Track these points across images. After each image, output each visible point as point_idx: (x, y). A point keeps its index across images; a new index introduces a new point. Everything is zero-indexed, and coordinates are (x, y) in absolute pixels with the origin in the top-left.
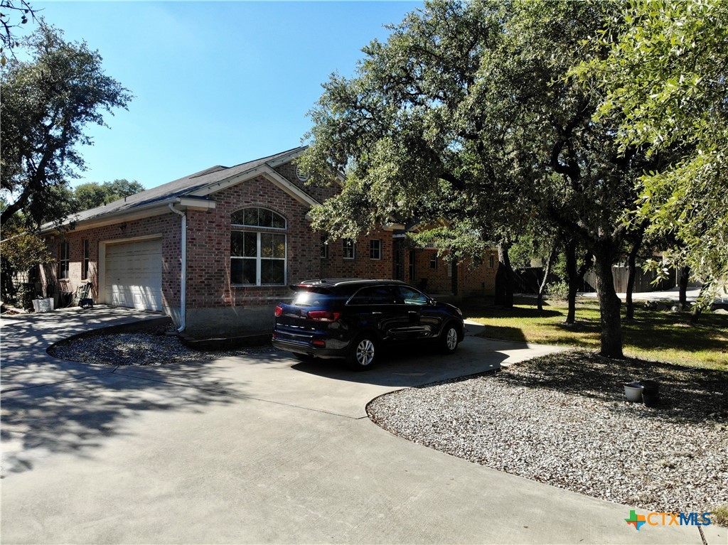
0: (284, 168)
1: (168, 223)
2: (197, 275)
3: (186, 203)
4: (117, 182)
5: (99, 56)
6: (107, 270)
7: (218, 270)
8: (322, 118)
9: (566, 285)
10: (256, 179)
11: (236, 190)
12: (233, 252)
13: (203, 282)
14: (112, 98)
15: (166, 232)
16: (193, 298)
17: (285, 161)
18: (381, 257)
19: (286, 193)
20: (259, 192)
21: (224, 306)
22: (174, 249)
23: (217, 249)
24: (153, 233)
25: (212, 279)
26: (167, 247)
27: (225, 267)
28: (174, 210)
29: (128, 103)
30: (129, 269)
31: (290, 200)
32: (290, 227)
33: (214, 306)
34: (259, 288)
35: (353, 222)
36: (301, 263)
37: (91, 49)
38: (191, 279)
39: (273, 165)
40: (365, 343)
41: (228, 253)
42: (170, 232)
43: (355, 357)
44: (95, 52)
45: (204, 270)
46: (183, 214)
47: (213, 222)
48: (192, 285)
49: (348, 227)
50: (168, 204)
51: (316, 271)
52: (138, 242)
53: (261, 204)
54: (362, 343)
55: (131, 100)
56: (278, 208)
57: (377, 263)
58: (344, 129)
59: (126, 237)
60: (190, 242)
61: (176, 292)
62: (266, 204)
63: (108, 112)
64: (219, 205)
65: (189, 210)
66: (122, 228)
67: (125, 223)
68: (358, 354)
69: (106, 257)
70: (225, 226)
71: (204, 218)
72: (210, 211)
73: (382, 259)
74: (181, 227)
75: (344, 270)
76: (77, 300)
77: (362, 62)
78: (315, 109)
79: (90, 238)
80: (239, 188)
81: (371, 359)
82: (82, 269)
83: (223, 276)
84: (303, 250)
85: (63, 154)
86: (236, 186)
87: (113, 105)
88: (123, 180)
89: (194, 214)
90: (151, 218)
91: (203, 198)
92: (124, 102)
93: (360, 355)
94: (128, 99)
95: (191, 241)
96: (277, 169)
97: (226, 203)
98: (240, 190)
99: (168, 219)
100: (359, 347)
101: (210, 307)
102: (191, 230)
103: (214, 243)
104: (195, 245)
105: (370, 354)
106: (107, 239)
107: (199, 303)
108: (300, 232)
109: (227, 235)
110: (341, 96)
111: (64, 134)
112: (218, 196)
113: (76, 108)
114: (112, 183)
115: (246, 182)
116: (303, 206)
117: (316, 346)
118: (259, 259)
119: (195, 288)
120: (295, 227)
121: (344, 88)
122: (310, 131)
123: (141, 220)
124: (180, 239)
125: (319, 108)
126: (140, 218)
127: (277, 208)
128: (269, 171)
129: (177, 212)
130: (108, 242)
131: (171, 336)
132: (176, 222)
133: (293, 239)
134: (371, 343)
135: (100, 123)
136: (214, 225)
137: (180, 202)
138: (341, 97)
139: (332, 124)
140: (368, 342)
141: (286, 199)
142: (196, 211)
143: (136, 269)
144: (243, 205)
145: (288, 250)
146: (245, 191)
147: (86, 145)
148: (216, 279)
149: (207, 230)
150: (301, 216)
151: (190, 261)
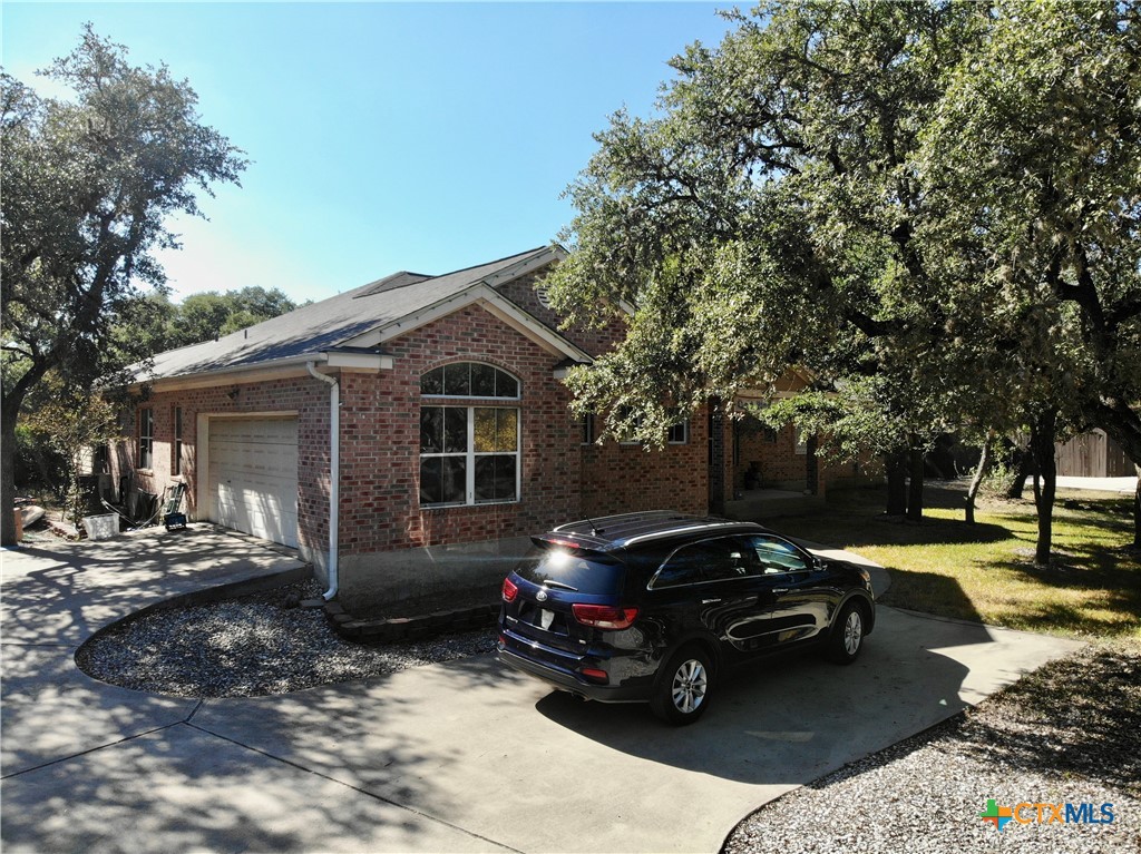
0: (516, 286)
1: (308, 393)
2: (358, 493)
3: (338, 361)
4: (246, 291)
5: (190, 91)
6: (212, 463)
7: (398, 481)
8: (592, 200)
9: (1007, 472)
10: (465, 312)
11: (429, 333)
12: (424, 446)
13: (370, 505)
14: (215, 164)
15: (305, 410)
16: (353, 536)
17: (517, 275)
18: (688, 439)
19: (519, 334)
20: (471, 334)
21: (408, 546)
22: (319, 443)
23: (395, 443)
24: (283, 409)
25: (386, 499)
26: (307, 437)
27: (411, 475)
28: (316, 374)
29: (240, 173)
30: (246, 466)
31: (526, 346)
32: (527, 394)
33: (390, 548)
34: (471, 510)
35: (656, 407)
36: (545, 460)
37: (175, 77)
38: (348, 500)
39: (496, 282)
40: (688, 667)
41: (415, 448)
42: (312, 410)
43: (670, 698)
44: (183, 84)
45: (371, 482)
46: (332, 381)
47: (389, 393)
48: (350, 512)
49: (644, 415)
50: (305, 363)
51: (572, 473)
52: (260, 420)
53: (474, 356)
54: (683, 668)
55: (245, 169)
56: (507, 361)
57: (680, 450)
58: (636, 219)
59: (238, 410)
60: (345, 432)
61: (322, 522)
62: (485, 355)
63: (204, 192)
64: (400, 361)
65: (344, 374)
66: (231, 395)
67: (237, 385)
68: (675, 691)
69: (209, 440)
70: (410, 399)
71: (373, 387)
72: (382, 374)
73: (688, 442)
74: (329, 404)
75: (622, 465)
76: (163, 511)
77: (669, 86)
78: (580, 182)
79: (184, 406)
80: (435, 329)
81: (699, 700)
82: (172, 457)
83: (406, 492)
84: (550, 436)
85: (129, 264)
86: (429, 325)
87: (213, 177)
88: (255, 289)
89: (353, 381)
90: (279, 381)
91: (370, 351)
92: (232, 172)
93: (679, 694)
94: (240, 166)
95: (348, 430)
96: (503, 290)
97: (412, 356)
98: (438, 331)
99: (307, 386)
100: (678, 677)
101: (383, 549)
102: (349, 409)
103: (390, 432)
104: (356, 437)
105: (698, 687)
106: (210, 411)
107: (363, 545)
108: (545, 403)
109: (414, 416)
110: (631, 156)
111: (133, 231)
112: (396, 345)
113: (150, 184)
114: (239, 291)
115: (448, 318)
116: (550, 355)
117: (590, 680)
118: (470, 455)
119: (355, 517)
120: (535, 393)
121: (638, 142)
122: (570, 227)
123: (262, 383)
124: (329, 426)
125: (588, 182)
126: (261, 380)
127: (503, 362)
128: (490, 295)
129: (322, 377)
130: (212, 415)
131: (310, 609)
132: (321, 393)
133: (532, 417)
134: (700, 666)
135: (192, 210)
136: (390, 398)
137: (326, 361)
138: (632, 158)
139: (611, 210)
140: (693, 664)
141: (519, 344)
142: (358, 374)
143: (257, 467)
144: (442, 360)
145: (522, 436)
146: (446, 334)
147: (169, 249)
148: (392, 497)
149: (376, 409)
150: (545, 374)
151: (346, 466)
